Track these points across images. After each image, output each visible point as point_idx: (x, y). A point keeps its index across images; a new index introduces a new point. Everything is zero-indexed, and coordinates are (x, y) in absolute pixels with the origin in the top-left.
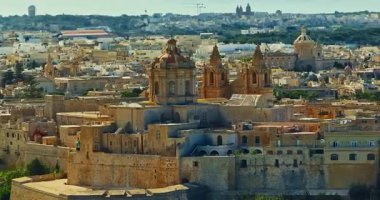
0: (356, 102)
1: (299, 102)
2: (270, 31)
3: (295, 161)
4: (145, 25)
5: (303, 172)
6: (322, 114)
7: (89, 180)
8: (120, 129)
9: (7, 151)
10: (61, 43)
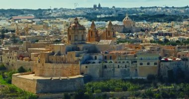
0: (150, 43)
1: (126, 44)
2: (111, 16)
3: (126, 66)
4: (50, 14)
5: (129, 70)
6: (136, 48)
7: (43, 74)
8: (56, 54)
9: (8, 64)
10: (17, 22)
